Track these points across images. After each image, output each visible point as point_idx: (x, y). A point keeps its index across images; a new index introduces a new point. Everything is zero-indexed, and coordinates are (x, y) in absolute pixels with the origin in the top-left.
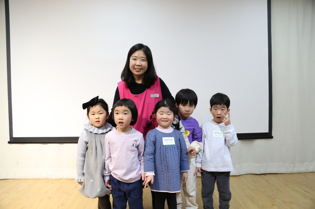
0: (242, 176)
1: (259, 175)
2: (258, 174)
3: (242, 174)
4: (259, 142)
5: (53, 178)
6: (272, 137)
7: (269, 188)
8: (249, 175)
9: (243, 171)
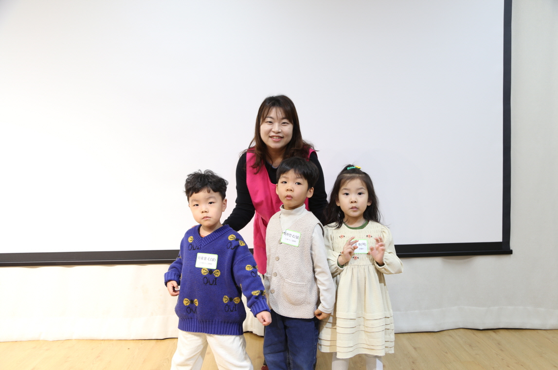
0: (445, 332)
2: (481, 329)
3: (445, 329)
6: (510, 252)
7: (502, 359)
9: (449, 323)
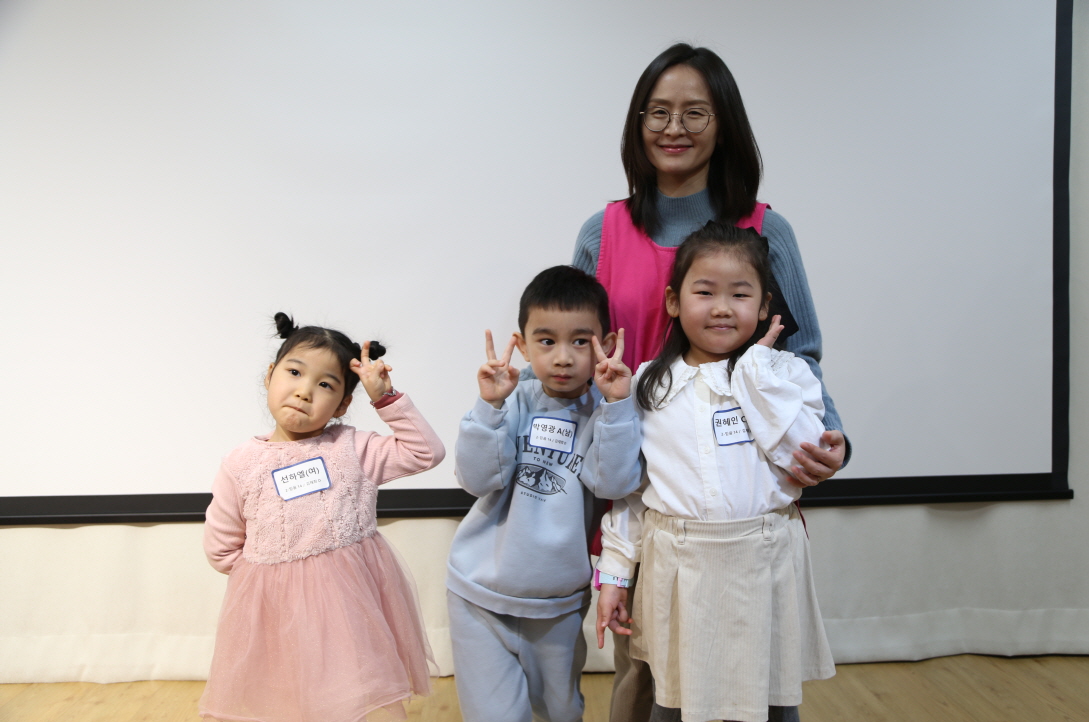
0: (933, 662)
1: (1015, 661)
2: (1010, 654)
3: (933, 655)
4: (1009, 517)
5: (103, 682)
6: (1068, 495)
8: (967, 658)
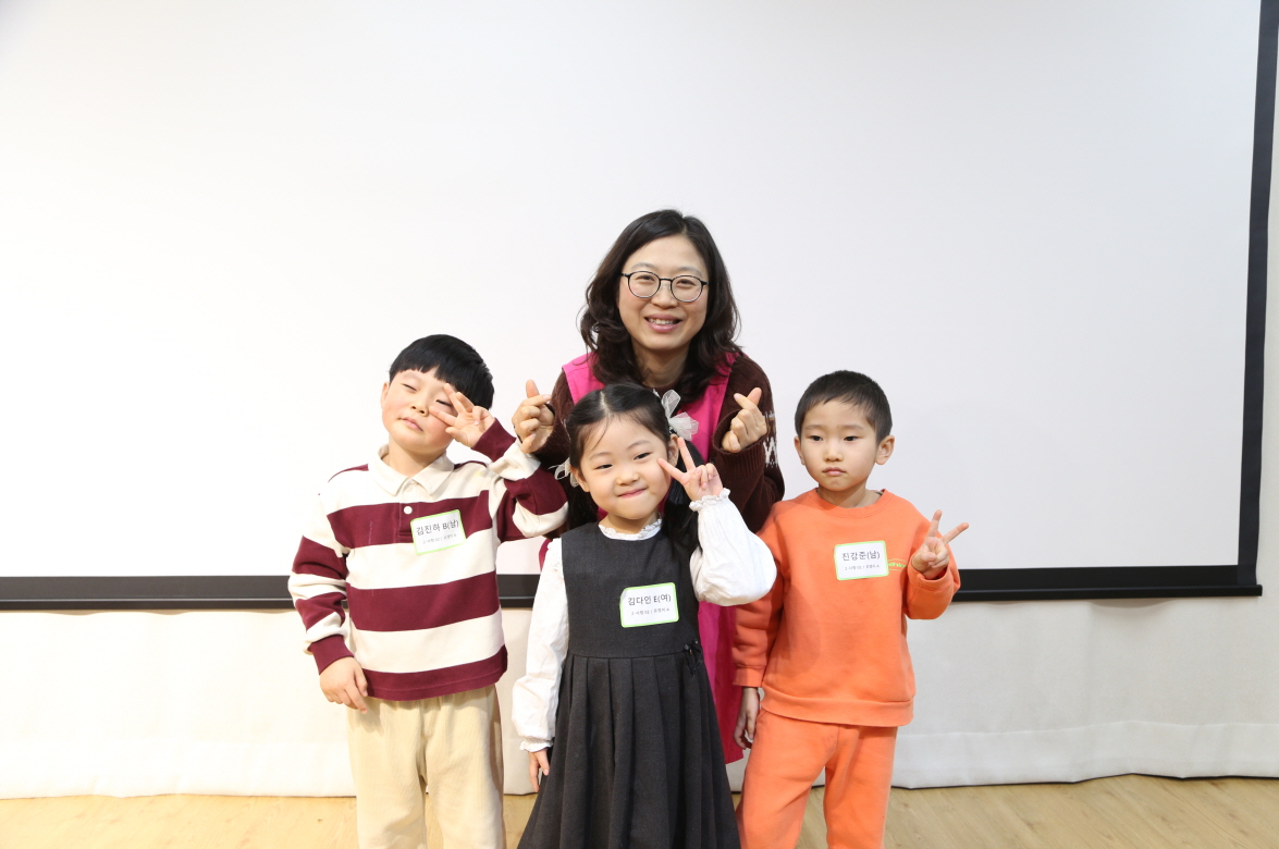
0: (1094, 784)
1: (1187, 783)
2: (1183, 776)
3: (1096, 775)
6: (1256, 591)
8: (1132, 778)
9: (1102, 761)
